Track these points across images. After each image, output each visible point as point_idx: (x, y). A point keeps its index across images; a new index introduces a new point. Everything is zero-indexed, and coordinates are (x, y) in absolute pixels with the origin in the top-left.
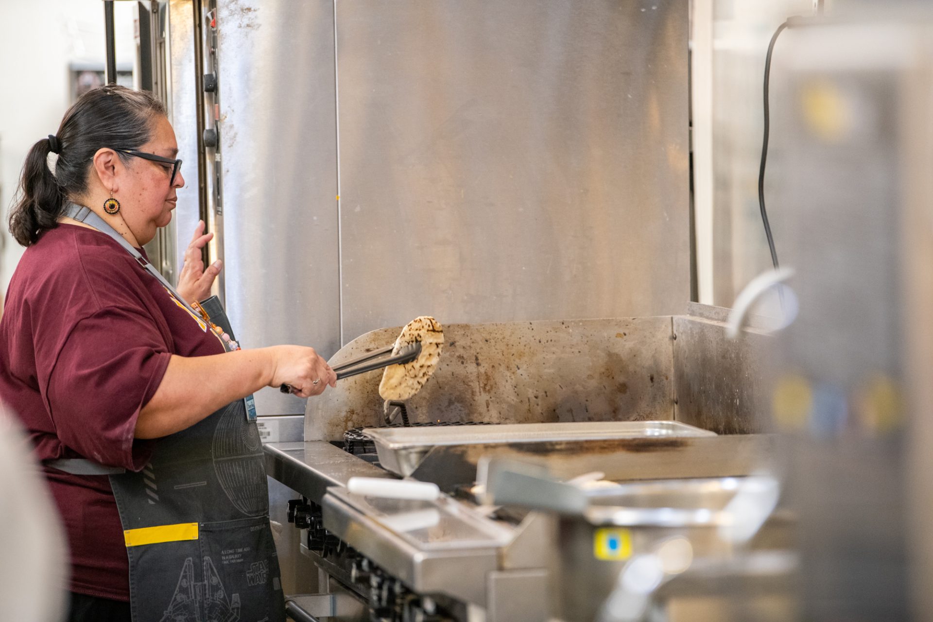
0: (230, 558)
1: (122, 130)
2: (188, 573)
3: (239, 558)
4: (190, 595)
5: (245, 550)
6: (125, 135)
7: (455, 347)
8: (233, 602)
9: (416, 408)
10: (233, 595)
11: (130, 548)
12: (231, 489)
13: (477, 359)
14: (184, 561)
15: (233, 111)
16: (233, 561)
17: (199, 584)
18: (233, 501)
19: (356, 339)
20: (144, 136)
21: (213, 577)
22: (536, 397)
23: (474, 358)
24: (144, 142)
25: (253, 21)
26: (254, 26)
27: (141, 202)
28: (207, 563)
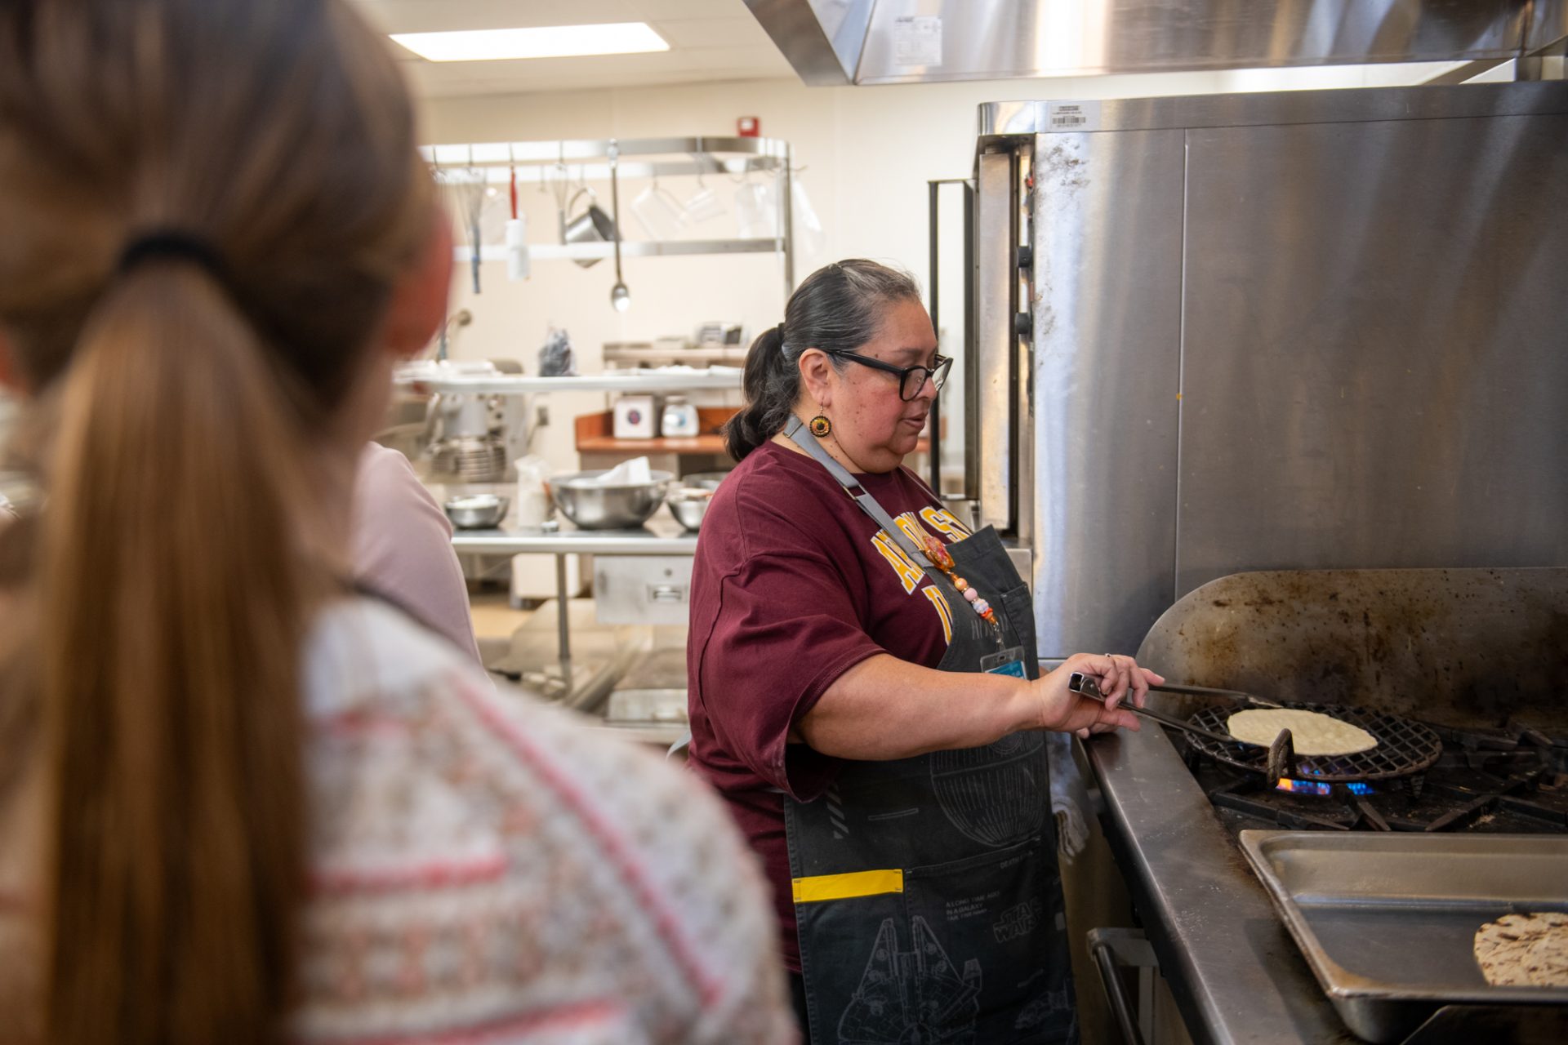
0: (958, 912)
1: (834, 325)
2: (887, 941)
3: (980, 909)
4: (891, 971)
5: (989, 896)
6: (837, 332)
7: (1337, 600)
8: (965, 972)
9: (1279, 678)
10: (967, 963)
11: (800, 905)
12: (963, 815)
13: (1366, 616)
14: (880, 923)
15: (1051, 289)
16: (967, 915)
17: (905, 954)
18: (965, 830)
19: (1200, 588)
20: (863, 334)
21: (928, 944)
22: (1447, 669)
23: (1362, 615)
24: (863, 341)
25: (1080, 176)
26: (1081, 182)
27: (858, 423)
28: (919, 925)
